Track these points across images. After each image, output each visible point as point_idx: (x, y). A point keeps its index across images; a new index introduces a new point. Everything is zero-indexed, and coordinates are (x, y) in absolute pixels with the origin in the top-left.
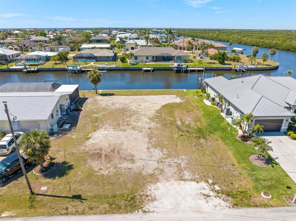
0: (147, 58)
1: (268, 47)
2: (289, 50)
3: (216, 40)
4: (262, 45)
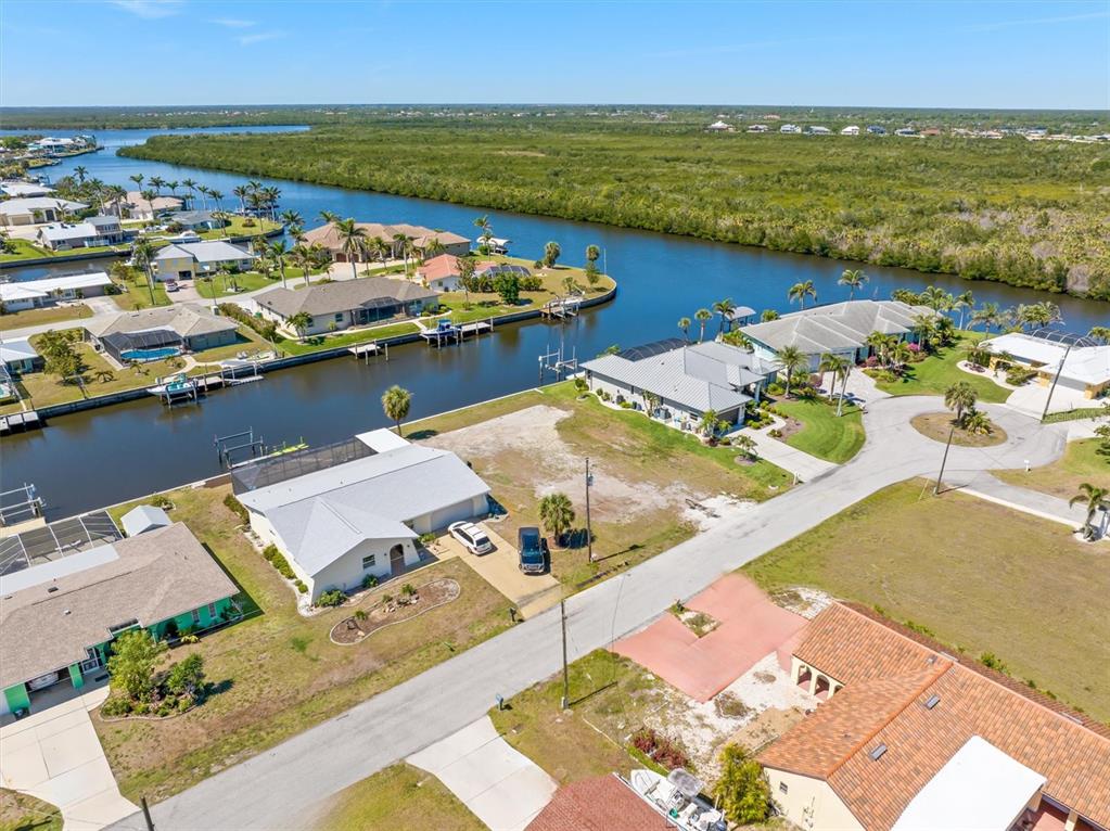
0: (339, 317)
1: (530, 211)
2: (585, 220)
3: (354, 188)
4: (513, 205)
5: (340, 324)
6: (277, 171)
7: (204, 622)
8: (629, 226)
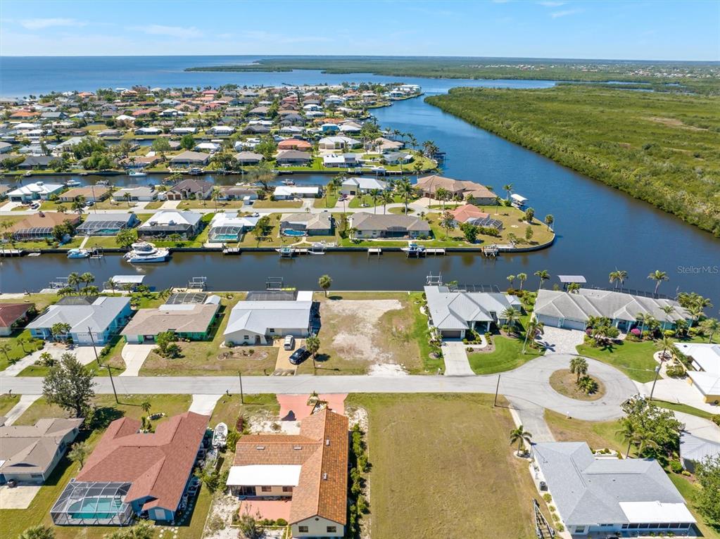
0: (374, 232)
5: (374, 236)
6: (483, 124)
7: (195, 337)
8: (640, 198)
